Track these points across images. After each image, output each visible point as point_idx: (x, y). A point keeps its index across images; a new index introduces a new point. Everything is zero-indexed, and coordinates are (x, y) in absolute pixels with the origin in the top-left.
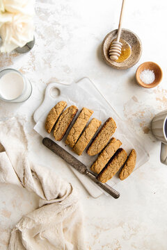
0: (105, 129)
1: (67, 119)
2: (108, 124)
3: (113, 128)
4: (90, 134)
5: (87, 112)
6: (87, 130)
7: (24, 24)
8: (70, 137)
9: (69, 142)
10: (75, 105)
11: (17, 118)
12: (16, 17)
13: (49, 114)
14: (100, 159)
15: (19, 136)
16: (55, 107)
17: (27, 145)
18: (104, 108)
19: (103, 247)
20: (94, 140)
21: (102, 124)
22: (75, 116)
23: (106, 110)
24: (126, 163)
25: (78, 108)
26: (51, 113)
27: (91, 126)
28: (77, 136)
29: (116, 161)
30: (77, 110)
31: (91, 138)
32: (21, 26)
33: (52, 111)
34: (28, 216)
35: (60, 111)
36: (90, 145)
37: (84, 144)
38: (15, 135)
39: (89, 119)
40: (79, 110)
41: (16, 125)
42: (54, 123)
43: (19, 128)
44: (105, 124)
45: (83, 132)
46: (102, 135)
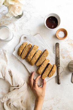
0: (43, 54)
1: (27, 50)
2: (45, 52)
3: (47, 54)
4: (37, 56)
5: (36, 47)
6: (36, 55)
7: (19, 7)
8: (29, 58)
9: (28, 59)
10: (31, 43)
11: (3, 51)
12: (16, 3)
13: (20, 48)
14: (40, 68)
15: (4, 58)
16: (22, 45)
17: (7, 62)
18: (43, 45)
19: (45, 108)
20: (39, 59)
21: (43, 52)
22: (31, 48)
23: (44, 46)
24: (51, 70)
25: (32, 45)
26: (20, 47)
27: (38, 53)
28: (31, 57)
29: (47, 69)
30: (32, 46)
31: (37, 58)
32: (17, 8)
33: (21, 46)
34: (5, 95)
35: (24, 46)
36: (37, 61)
37: (34, 61)
38: (2, 58)
39: (36, 50)
40: (33, 46)
41: (3, 53)
42: (22, 51)
43: (4, 55)
44: (44, 52)
45: (34, 56)
46: (42, 57)
